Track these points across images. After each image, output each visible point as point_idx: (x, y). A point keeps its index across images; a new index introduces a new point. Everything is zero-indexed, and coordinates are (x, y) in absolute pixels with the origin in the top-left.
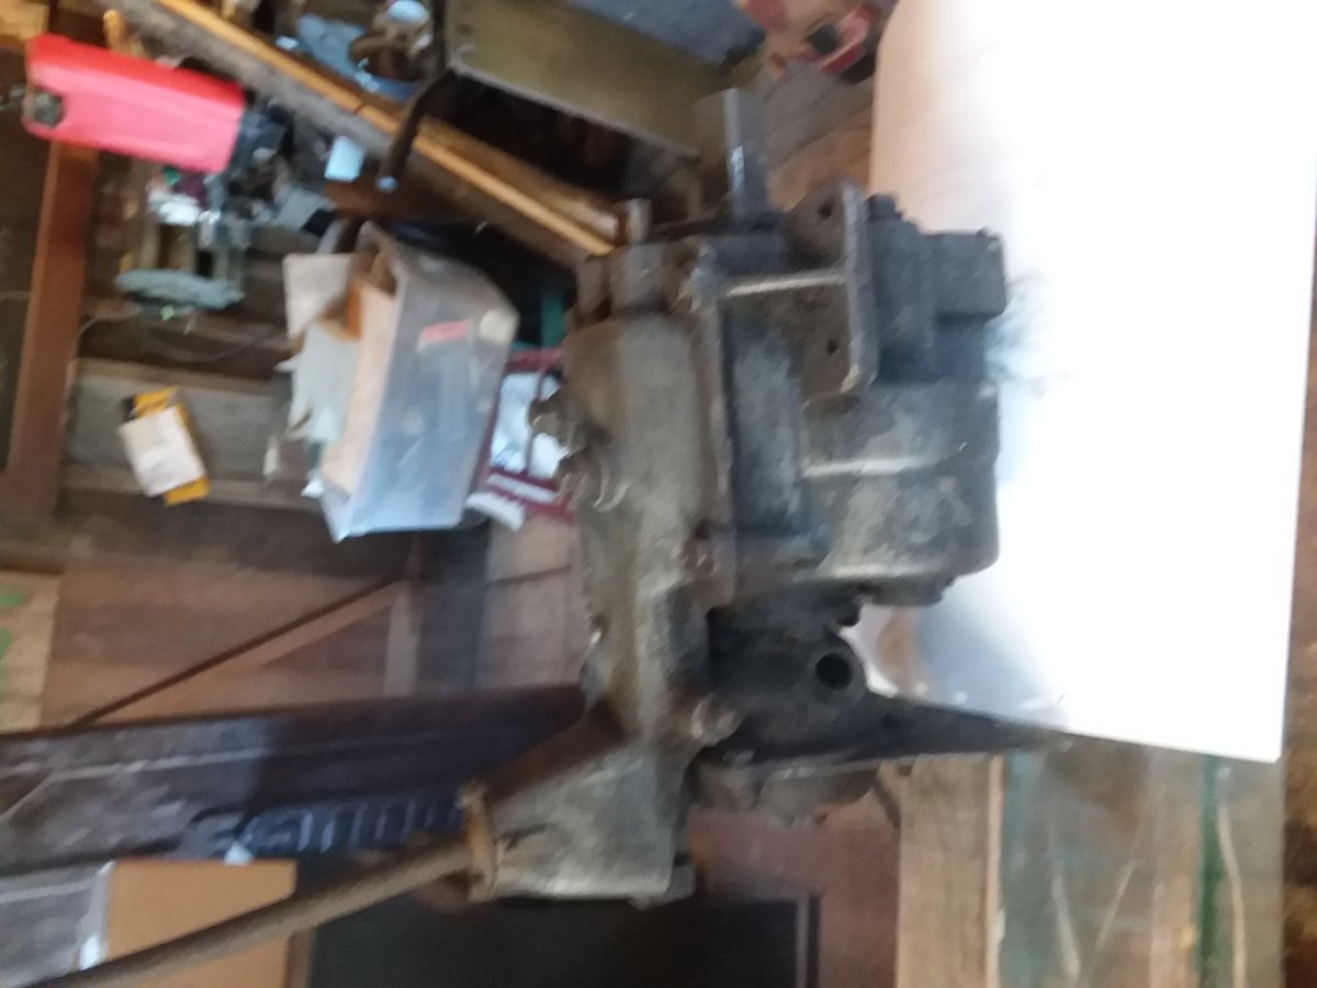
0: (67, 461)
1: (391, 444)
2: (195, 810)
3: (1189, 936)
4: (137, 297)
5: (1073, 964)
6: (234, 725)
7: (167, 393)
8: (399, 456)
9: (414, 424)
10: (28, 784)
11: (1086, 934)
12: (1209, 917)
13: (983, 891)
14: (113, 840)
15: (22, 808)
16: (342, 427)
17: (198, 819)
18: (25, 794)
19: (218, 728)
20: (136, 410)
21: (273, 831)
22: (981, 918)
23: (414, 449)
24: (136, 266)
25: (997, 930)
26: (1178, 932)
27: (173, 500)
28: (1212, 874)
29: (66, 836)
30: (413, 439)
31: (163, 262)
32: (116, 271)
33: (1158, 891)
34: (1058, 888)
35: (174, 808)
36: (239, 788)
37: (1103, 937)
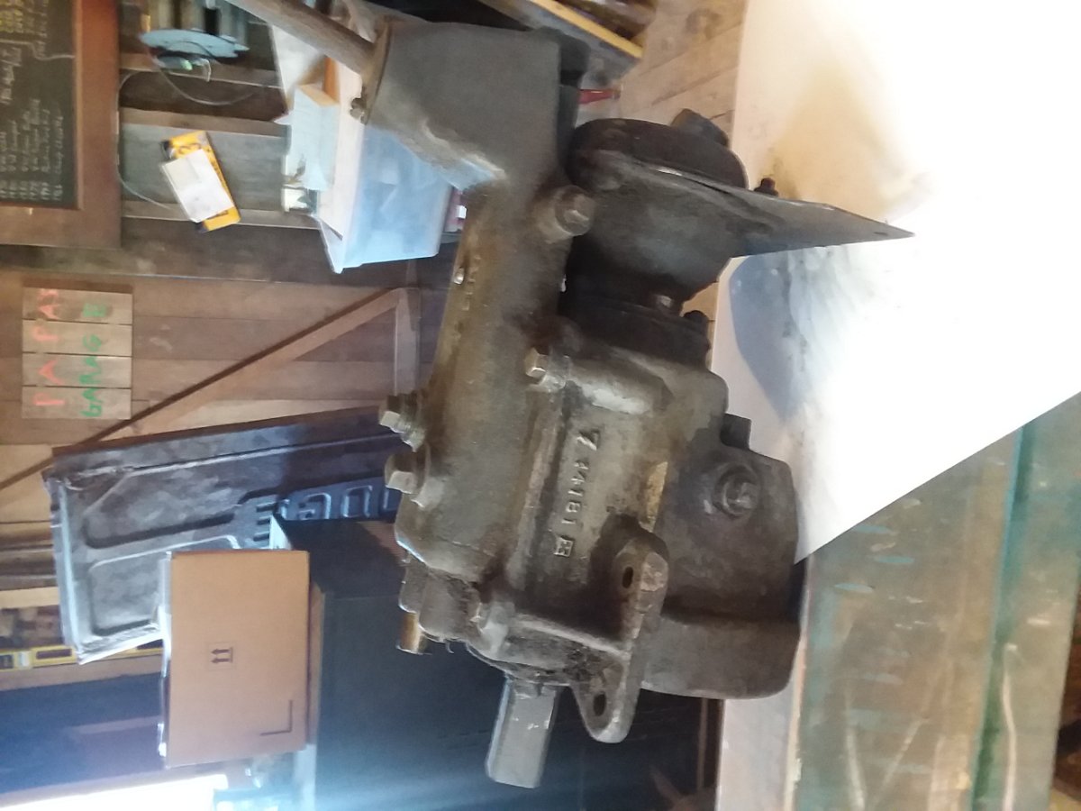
0: (124, 197)
1: (373, 193)
2: (241, 493)
3: (964, 781)
4: (161, 52)
5: (859, 799)
6: (262, 432)
7: (197, 136)
8: (379, 203)
9: (390, 176)
10: (110, 481)
11: (872, 777)
12: (984, 765)
13: (785, 740)
14: (182, 517)
15: (108, 499)
16: (331, 180)
17: (243, 500)
18: (109, 488)
19: (250, 434)
20: (173, 151)
21: (302, 506)
22: (782, 762)
23: (393, 195)
24: (155, 27)
25: (794, 774)
26: (955, 776)
27: (211, 226)
28: (991, 730)
29: (145, 515)
30: (391, 187)
31: (177, 23)
32: (142, 31)
33: (940, 744)
34: (850, 741)
35: (225, 492)
36: (273, 477)
37: (888, 779)
